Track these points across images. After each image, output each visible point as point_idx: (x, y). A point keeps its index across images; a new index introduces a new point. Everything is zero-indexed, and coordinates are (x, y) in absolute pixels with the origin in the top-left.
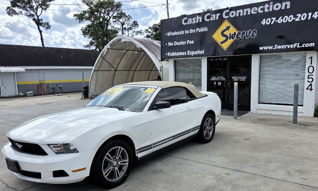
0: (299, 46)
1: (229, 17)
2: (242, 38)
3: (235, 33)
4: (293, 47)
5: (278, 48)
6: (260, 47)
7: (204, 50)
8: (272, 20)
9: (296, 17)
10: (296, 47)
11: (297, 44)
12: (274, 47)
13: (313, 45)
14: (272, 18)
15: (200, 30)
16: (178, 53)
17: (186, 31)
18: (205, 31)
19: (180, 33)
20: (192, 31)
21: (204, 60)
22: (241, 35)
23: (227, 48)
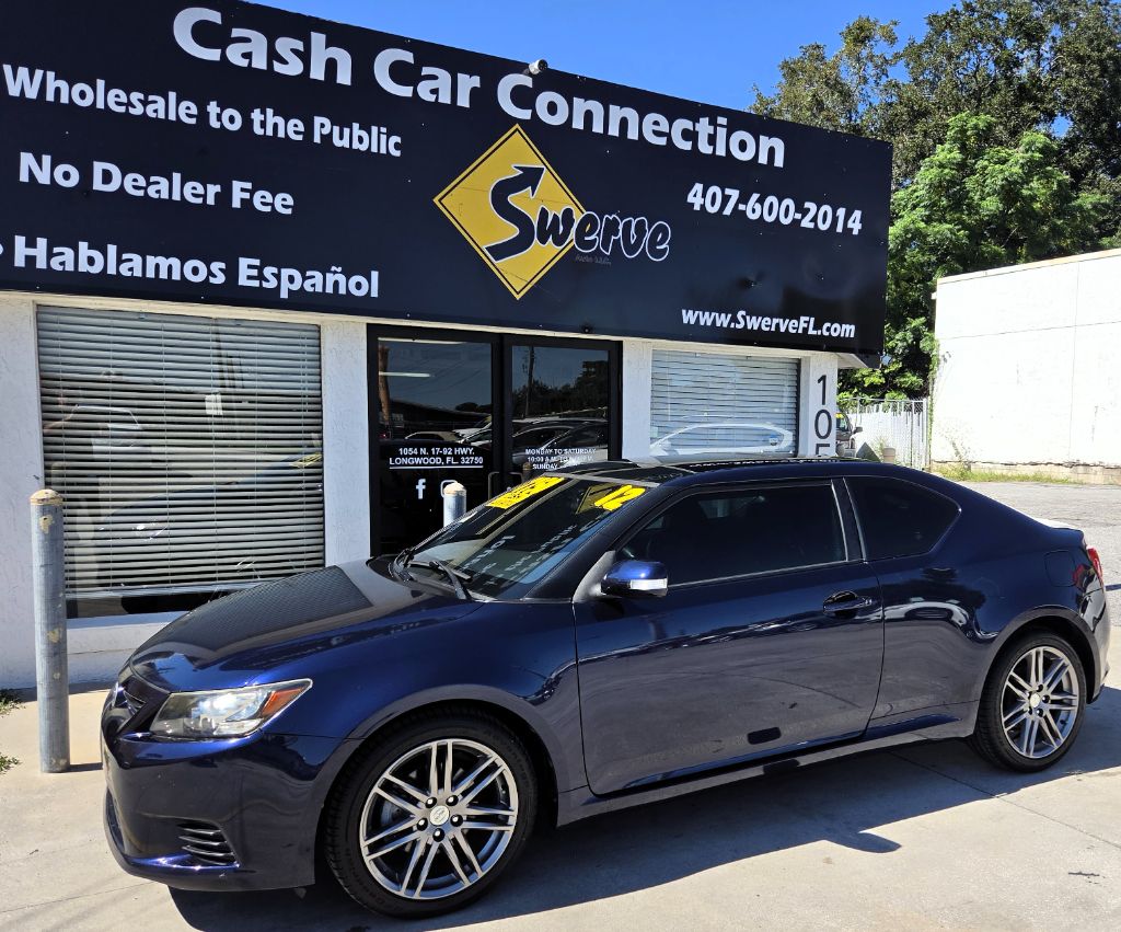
0: (814, 329)
1: (534, 114)
3: (568, 213)
4: (794, 331)
5: (749, 327)
6: (684, 312)
7: (375, 275)
8: (726, 199)
9: (805, 212)
10: (805, 330)
11: (807, 319)
12: (734, 320)
13: (848, 330)
14: (728, 191)
15: (341, 138)
16: (137, 259)
17: (218, 110)
18: (383, 151)
19: (158, 108)
20: (275, 126)
21: (345, 340)
22: (598, 235)
23: (530, 286)
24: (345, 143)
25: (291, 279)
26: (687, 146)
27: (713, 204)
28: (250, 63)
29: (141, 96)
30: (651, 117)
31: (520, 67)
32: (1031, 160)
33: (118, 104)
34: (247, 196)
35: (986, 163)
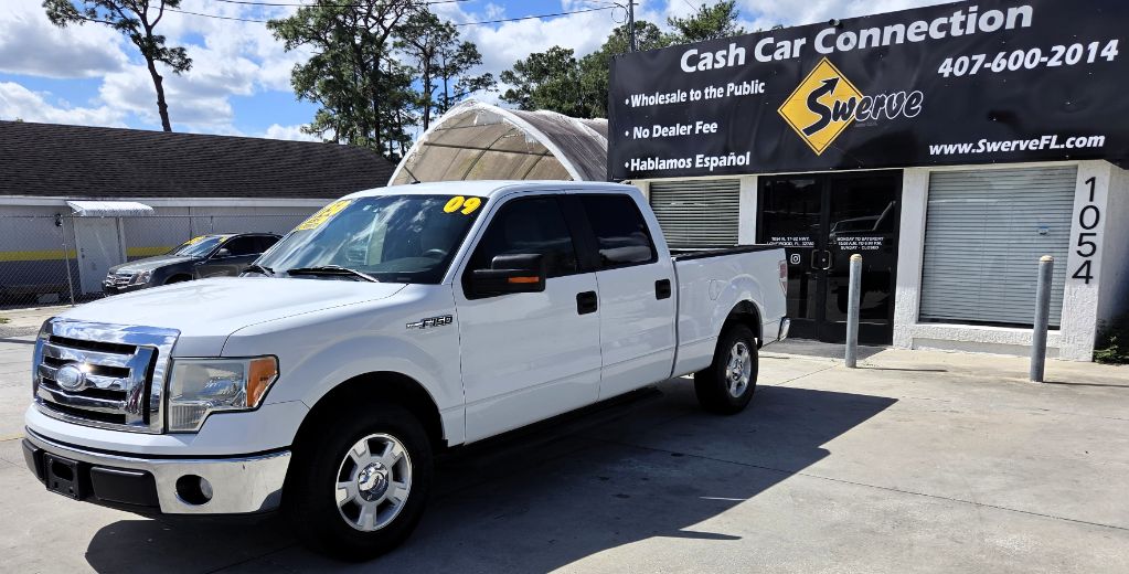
0: (1057, 144)
1: (836, 49)
2: (875, 115)
3: (852, 101)
4: (1036, 148)
5: (989, 150)
6: (931, 147)
7: (748, 153)
8: (972, 63)
9: (1051, 55)
11: (1049, 137)
12: (976, 146)
14: (975, 57)
15: (738, 90)
16: (664, 162)
18: (756, 92)
19: (674, 98)
20: (713, 93)
22: (871, 109)
23: (827, 146)
24: (740, 93)
25: (715, 162)
26: (941, 35)
27: (960, 69)
28: (706, 68)
29: (669, 95)
30: (914, 25)
31: (828, 24)
33: (662, 101)
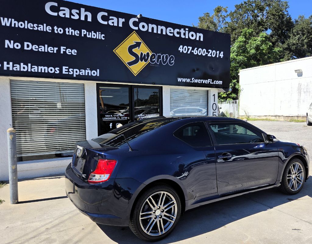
0: (212, 82)
1: (139, 28)
2: (158, 62)
3: (148, 54)
4: (207, 83)
5: (195, 82)
6: (178, 78)
7: (98, 70)
8: (188, 49)
9: (209, 52)
10: (209, 82)
11: (210, 80)
12: (191, 80)
14: (189, 47)
15: (89, 35)
16: (36, 67)
17: (57, 28)
18: (100, 38)
19: (41, 28)
20: (72, 32)
21: (91, 87)
22: (156, 59)
23: (138, 72)
24: (90, 36)
25: (76, 72)
26: (178, 36)
27: (185, 51)
28: (65, 16)
29: (37, 25)
30: (169, 29)
31: (135, 16)
32: (262, 40)
33: (31, 27)
34: (65, 50)
35: (251, 41)
